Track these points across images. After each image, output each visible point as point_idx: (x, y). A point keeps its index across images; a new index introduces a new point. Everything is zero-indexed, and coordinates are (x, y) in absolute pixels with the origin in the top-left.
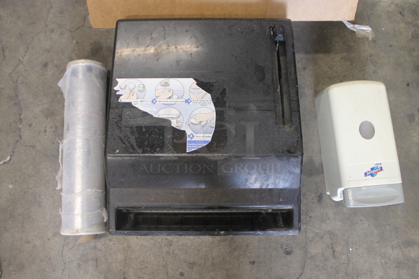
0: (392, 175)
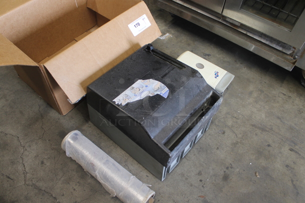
0: (222, 72)
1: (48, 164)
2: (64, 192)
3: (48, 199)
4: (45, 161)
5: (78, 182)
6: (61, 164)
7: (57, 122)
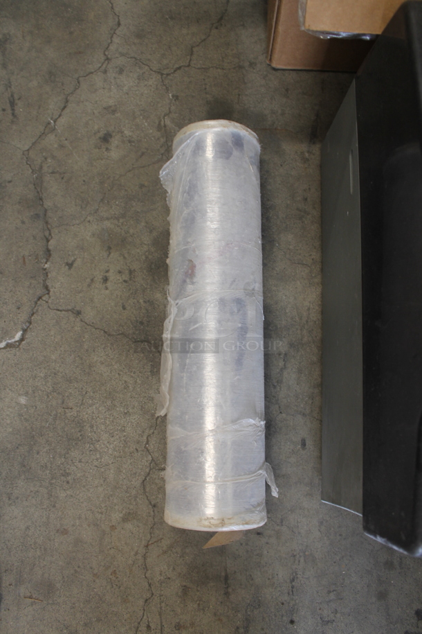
1: (115, 154)
2: (78, 262)
3: (35, 238)
4: (115, 141)
5: (131, 272)
6: (142, 186)
7: (241, 67)
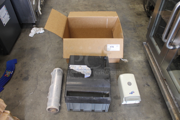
0: (137, 94)
2: (41, 85)
3: (36, 82)
